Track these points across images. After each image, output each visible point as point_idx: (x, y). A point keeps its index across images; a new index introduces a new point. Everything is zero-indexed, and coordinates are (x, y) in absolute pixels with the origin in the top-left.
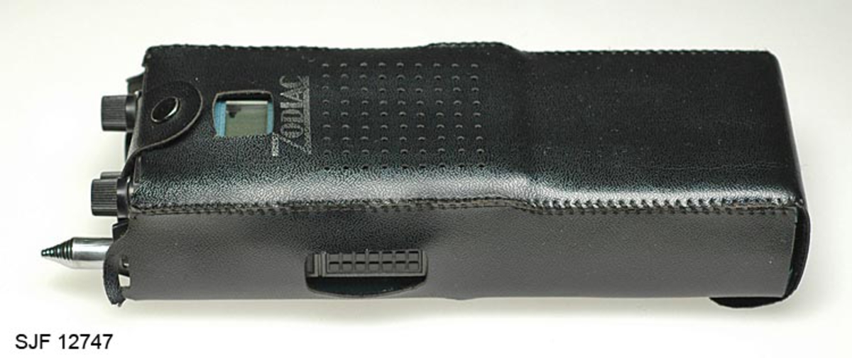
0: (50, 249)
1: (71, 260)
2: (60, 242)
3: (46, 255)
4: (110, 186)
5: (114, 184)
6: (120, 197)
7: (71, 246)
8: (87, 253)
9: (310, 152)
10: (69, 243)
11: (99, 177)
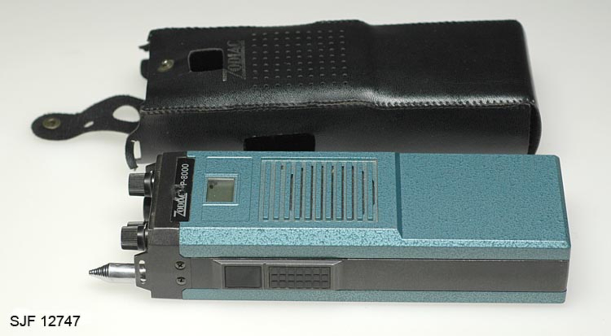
0: (94, 270)
1: (107, 278)
2: (101, 266)
3: (92, 273)
4: (133, 231)
5: (135, 229)
6: (139, 238)
7: (108, 268)
8: (118, 273)
9: (245, 79)
10: (107, 266)
11: (126, 225)
